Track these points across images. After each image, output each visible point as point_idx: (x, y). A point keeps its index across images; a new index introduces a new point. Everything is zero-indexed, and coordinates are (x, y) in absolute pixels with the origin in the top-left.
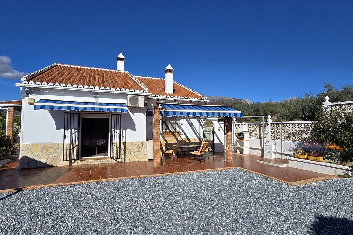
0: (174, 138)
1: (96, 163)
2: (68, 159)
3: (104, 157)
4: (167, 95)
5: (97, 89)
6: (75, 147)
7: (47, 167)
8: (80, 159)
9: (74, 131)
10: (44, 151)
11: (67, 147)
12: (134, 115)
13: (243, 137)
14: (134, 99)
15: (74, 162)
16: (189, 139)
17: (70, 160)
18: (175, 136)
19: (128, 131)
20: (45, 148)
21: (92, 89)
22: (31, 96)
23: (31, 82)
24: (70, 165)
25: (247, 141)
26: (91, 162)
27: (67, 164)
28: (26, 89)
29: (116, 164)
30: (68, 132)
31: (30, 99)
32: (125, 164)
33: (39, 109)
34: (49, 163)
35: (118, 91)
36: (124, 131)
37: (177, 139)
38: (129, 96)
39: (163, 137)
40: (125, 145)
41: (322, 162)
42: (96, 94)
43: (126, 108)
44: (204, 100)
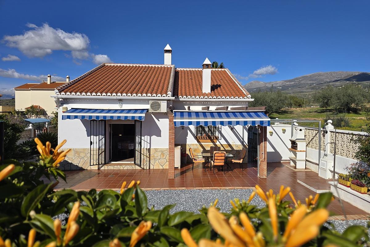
0: (212, 143)
1: (122, 168)
2: (97, 164)
3: (130, 162)
4: (205, 95)
5: (119, 96)
6: (102, 153)
7: (81, 169)
8: (108, 163)
9: (101, 137)
10: (77, 155)
11: (95, 153)
12: (159, 121)
13: (297, 147)
14: (156, 105)
15: (102, 167)
16: (230, 145)
17: (99, 164)
18: (213, 142)
19: (154, 137)
20: (77, 152)
21: (114, 96)
22: (65, 106)
23: (63, 93)
24: (99, 169)
25: (301, 151)
26: (116, 168)
27: (96, 168)
28: (60, 100)
29: (140, 171)
30: (95, 139)
31: (64, 108)
32: (149, 171)
33: (66, 119)
34: (80, 165)
35: (139, 96)
36: (149, 137)
37: (216, 145)
38: (151, 102)
39: (198, 142)
40: (149, 152)
41: (366, 193)
42: (120, 100)
43: (143, 115)
44: (247, 99)
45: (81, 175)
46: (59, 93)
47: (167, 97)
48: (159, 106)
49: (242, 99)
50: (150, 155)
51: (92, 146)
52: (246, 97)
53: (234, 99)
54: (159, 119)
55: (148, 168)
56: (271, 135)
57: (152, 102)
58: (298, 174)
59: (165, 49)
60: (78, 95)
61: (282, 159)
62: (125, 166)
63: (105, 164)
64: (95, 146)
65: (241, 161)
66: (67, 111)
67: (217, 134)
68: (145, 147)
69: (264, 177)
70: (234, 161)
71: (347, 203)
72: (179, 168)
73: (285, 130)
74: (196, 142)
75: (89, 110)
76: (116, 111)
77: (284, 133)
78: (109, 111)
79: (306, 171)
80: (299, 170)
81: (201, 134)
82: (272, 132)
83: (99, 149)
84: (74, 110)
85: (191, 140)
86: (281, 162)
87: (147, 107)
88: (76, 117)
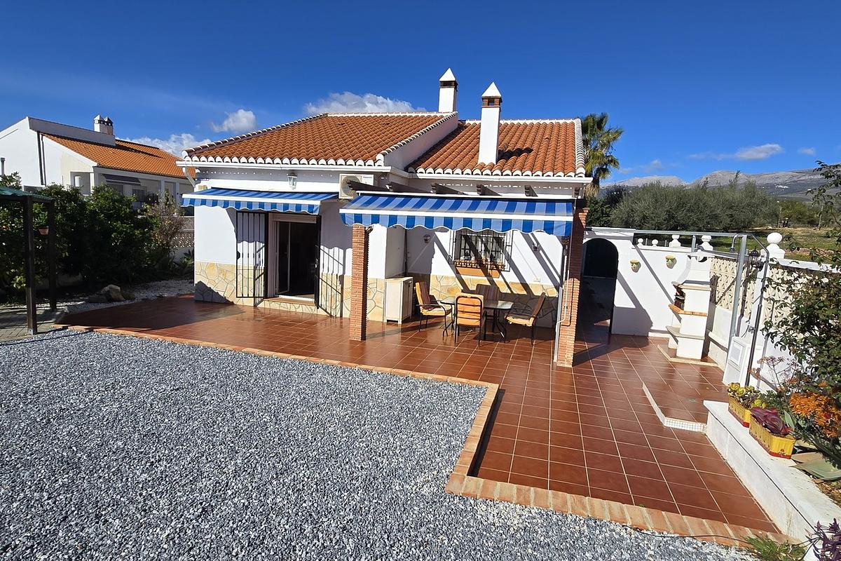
0: (486, 278)
1: (293, 309)
2: (251, 295)
3: (307, 300)
4: (482, 167)
5: (287, 164)
6: (261, 275)
7: (226, 303)
8: (272, 297)
9: (258, 244)
10: (222, 276)
13: (683, 302)
15: (260, 302)
16: (526, 286)
17: (254, 297)
18: (487, 274)
20: (222, 271)
21: (278, 164)
22: (203, 182)
24: (255, 306)
25: (693, 313)
27: (250, 302)
28: (197, 171)
29: (325, 319)
30: (248, 248)
31: (202, 186)
32: (341, 322)
35: (321, 165)
36: (341, 251)
37: (492, 282)
38: (343, 177)
39: (457, 273)
40: (342, 283)
42: (293, 173)
43: (317, 203)
44: (577, 178)
46: (188, 158)
47: (376, 167)
49: (563, 178)
50: (342, 288)
51: (240, 259)
52: (572, 174)
55: (339, 315)
56: (636, 270)
57: (343, 178)
58: (678, 370)
59: (442, 79)
61: (652, 328)
62: (297, 306)
63: (266, 297)
64: (248, 262)
65: (529, 323)
66: (206, 192)
67: (501, 260)
68: (335, 273)
69: (566, 366)
70: (511, 320)
72: (400, 323)
73: (673, 260)
74: (452, 274)
75: (238, 192)
76: (281, 194)
77: (670, 266)
78: (269, 194)
79: (703, 369)
80: (683, 361)
81: (466, 255)
82: (638, 264)
83: (255, 269)
84: (216, 190)
85: (440, 268)
86: (650, 334)
87: (335, 187)
88: (215, 203)
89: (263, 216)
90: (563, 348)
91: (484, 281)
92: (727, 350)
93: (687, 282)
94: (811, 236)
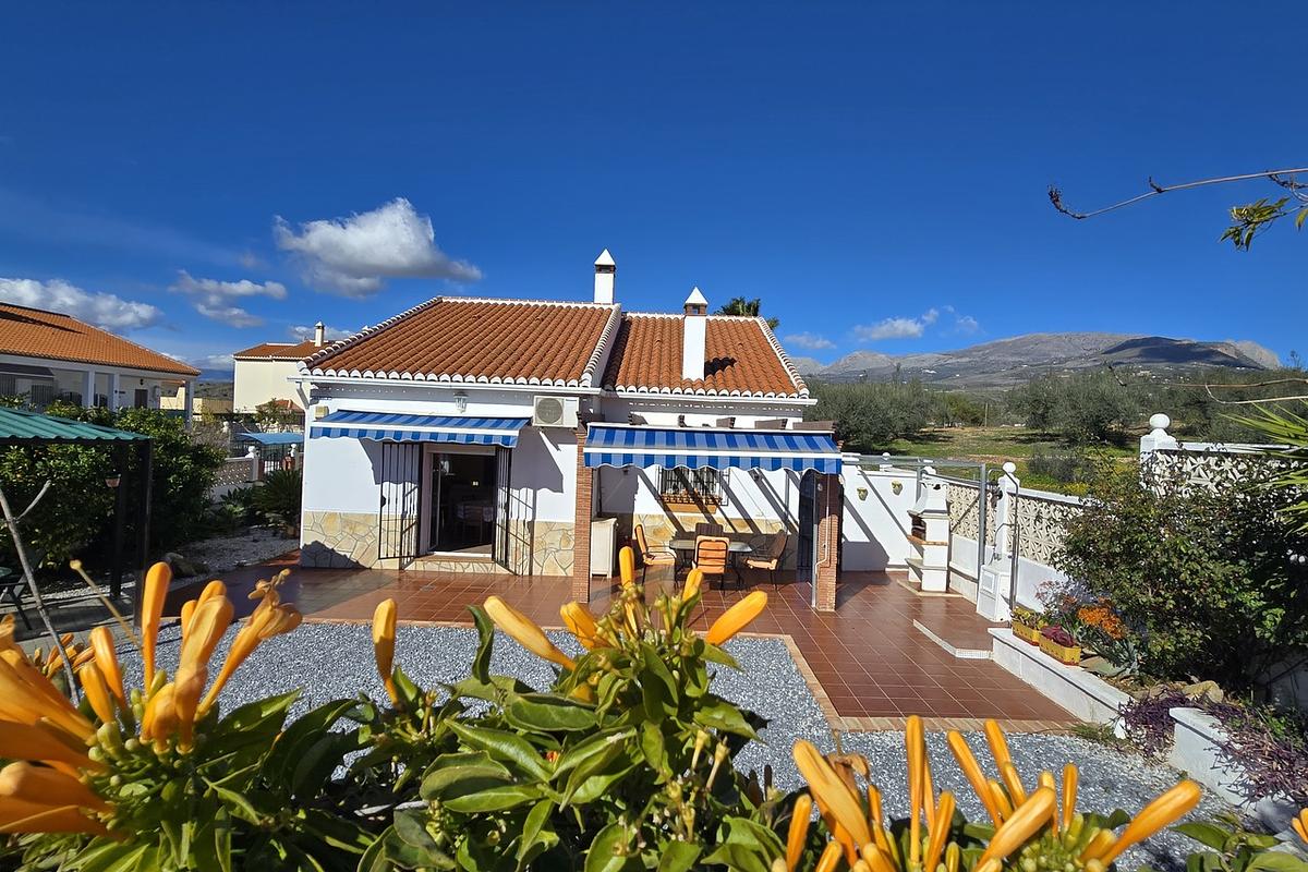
0: (702, 515)
1: (459, 570)
2: (397, 554)
3: (481, 555)
5: (458, 381)
6: (411, 526)
7: (357, 568)
8: (427, 555)
9: (408, 485)
10: (347, 530)
11: (394, 526)
12: (558, 449)
13: (924, 531)
14: (550, 407)
15: (409, 564)
16: (749, 522)
17: (401, 557)
18: (705, 511)
19: (544, 493)
20: (349, 522)
21: (445, 382)
22: (323, 403)
23: (318, 371)
24: (401, 568)
25: (935, 543)
26: (447, 567)
27: (394, 565)
28: (312, 387)
29: (507, 579)
30: (393, 490)
31: (319, 409)
32: (530, 582)
33: (319, 437)
34: (354, 557)
35: (508, 384)
36: (531, 491)
37: (710, 518)
38: (538, 399)
39: (666, 509)
40: (532, 531)
41: (1077, 664)
42: (461, 392)
43: (515, 433)
44: (799, 399)
45: (357, 581)
46: (308, 371)
47: (581, 388)
48: (559, 410)
49: (785, 399)
50: (532, 538)
51: (386, 507)
52: (796, 395)
53: (765, 398)
54: (560, 446)
55: (526, 573)
56: (863, 498)
57: (539, 401)
58: (925, 604)
59: (597, 263)
60: (356, 378)
61: (889, 563)
62: (467, 563)
63: (418, 555)
64: (394, 510)
65: (772, 565)
66: (329, 417)
67: (717, 490)
68: (522, 518)
69: (828, 610)
70: (753, 564)
71: (1029, 687)
72: (610, 576)
73: (900, 485)
74: (661, 511)
75: (380, 417)
76: (446, 420)
77: (897, 493)
78: (430, 420)
79: (948, 600)
80: (927, 595)
81: (675, 487)
82: (865, 491)
83: (403, 517)
84: (345, 415)
85: (645, 506)
86: (887, 569)
87: (527, 411)
88: (345, 433)
89: (417, 448)
90: (825, 590)
91: (701, 518)
92: (977, 581)
93: (925, 511)
94: (982, 439)
